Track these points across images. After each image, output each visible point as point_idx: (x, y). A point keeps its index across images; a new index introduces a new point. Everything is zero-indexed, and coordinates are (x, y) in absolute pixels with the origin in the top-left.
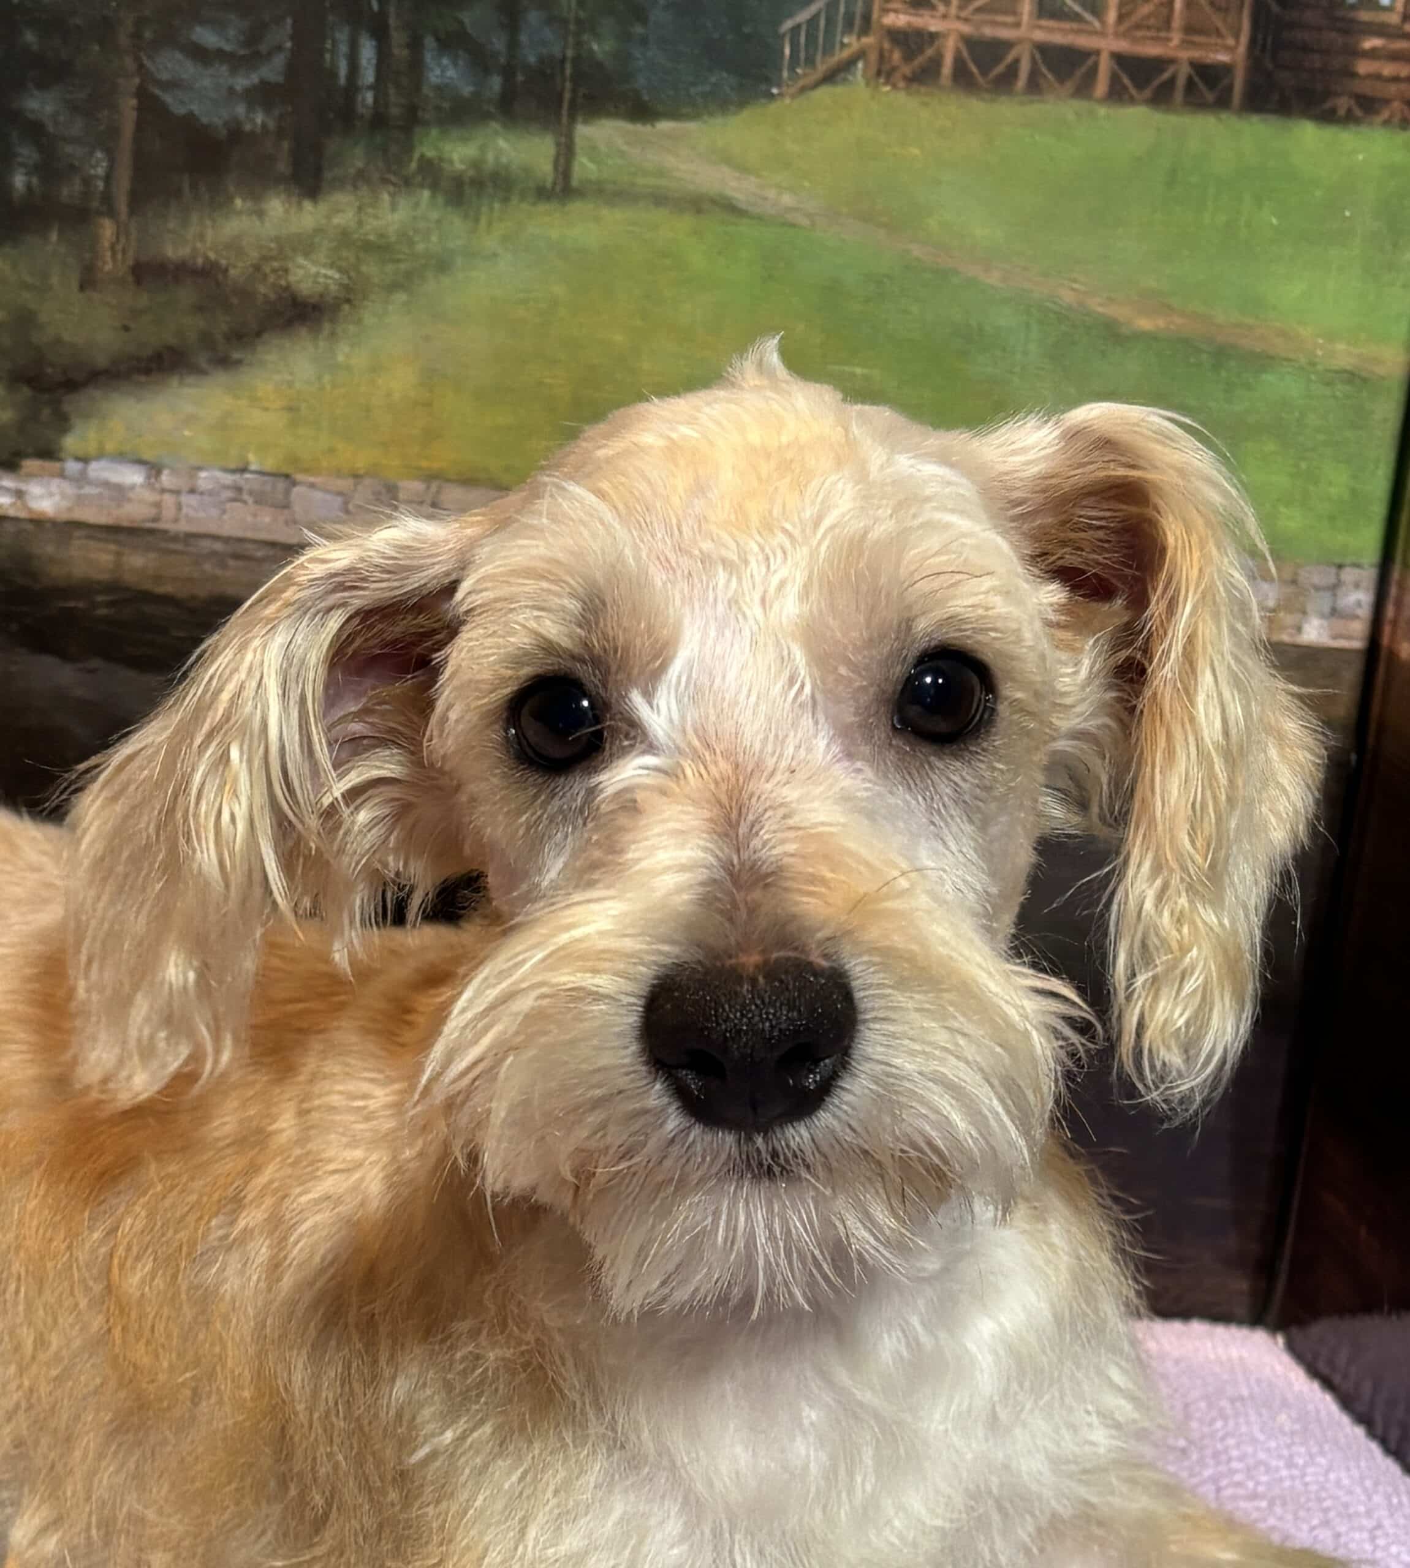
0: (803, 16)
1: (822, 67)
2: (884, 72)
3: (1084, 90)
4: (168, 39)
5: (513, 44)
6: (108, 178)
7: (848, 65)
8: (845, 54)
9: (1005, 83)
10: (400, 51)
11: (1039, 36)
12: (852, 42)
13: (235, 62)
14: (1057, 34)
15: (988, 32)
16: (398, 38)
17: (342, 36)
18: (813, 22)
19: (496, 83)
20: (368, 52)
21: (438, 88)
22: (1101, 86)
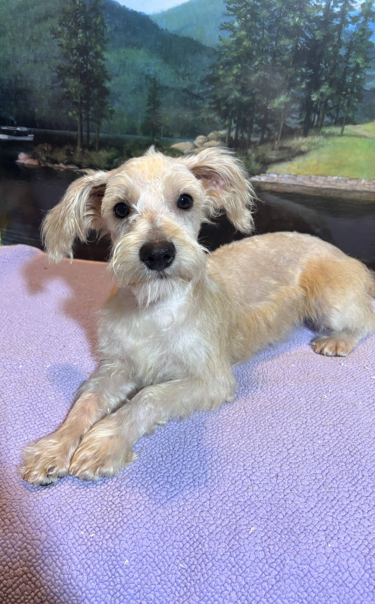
4: (289, 116)
5: (338, 115)
10: (321, 117)
13: (298, 119)
16: (321, 114)
17: (313, 115)
19: (334, 120)
20: (316, 117)
21: (326, 122)
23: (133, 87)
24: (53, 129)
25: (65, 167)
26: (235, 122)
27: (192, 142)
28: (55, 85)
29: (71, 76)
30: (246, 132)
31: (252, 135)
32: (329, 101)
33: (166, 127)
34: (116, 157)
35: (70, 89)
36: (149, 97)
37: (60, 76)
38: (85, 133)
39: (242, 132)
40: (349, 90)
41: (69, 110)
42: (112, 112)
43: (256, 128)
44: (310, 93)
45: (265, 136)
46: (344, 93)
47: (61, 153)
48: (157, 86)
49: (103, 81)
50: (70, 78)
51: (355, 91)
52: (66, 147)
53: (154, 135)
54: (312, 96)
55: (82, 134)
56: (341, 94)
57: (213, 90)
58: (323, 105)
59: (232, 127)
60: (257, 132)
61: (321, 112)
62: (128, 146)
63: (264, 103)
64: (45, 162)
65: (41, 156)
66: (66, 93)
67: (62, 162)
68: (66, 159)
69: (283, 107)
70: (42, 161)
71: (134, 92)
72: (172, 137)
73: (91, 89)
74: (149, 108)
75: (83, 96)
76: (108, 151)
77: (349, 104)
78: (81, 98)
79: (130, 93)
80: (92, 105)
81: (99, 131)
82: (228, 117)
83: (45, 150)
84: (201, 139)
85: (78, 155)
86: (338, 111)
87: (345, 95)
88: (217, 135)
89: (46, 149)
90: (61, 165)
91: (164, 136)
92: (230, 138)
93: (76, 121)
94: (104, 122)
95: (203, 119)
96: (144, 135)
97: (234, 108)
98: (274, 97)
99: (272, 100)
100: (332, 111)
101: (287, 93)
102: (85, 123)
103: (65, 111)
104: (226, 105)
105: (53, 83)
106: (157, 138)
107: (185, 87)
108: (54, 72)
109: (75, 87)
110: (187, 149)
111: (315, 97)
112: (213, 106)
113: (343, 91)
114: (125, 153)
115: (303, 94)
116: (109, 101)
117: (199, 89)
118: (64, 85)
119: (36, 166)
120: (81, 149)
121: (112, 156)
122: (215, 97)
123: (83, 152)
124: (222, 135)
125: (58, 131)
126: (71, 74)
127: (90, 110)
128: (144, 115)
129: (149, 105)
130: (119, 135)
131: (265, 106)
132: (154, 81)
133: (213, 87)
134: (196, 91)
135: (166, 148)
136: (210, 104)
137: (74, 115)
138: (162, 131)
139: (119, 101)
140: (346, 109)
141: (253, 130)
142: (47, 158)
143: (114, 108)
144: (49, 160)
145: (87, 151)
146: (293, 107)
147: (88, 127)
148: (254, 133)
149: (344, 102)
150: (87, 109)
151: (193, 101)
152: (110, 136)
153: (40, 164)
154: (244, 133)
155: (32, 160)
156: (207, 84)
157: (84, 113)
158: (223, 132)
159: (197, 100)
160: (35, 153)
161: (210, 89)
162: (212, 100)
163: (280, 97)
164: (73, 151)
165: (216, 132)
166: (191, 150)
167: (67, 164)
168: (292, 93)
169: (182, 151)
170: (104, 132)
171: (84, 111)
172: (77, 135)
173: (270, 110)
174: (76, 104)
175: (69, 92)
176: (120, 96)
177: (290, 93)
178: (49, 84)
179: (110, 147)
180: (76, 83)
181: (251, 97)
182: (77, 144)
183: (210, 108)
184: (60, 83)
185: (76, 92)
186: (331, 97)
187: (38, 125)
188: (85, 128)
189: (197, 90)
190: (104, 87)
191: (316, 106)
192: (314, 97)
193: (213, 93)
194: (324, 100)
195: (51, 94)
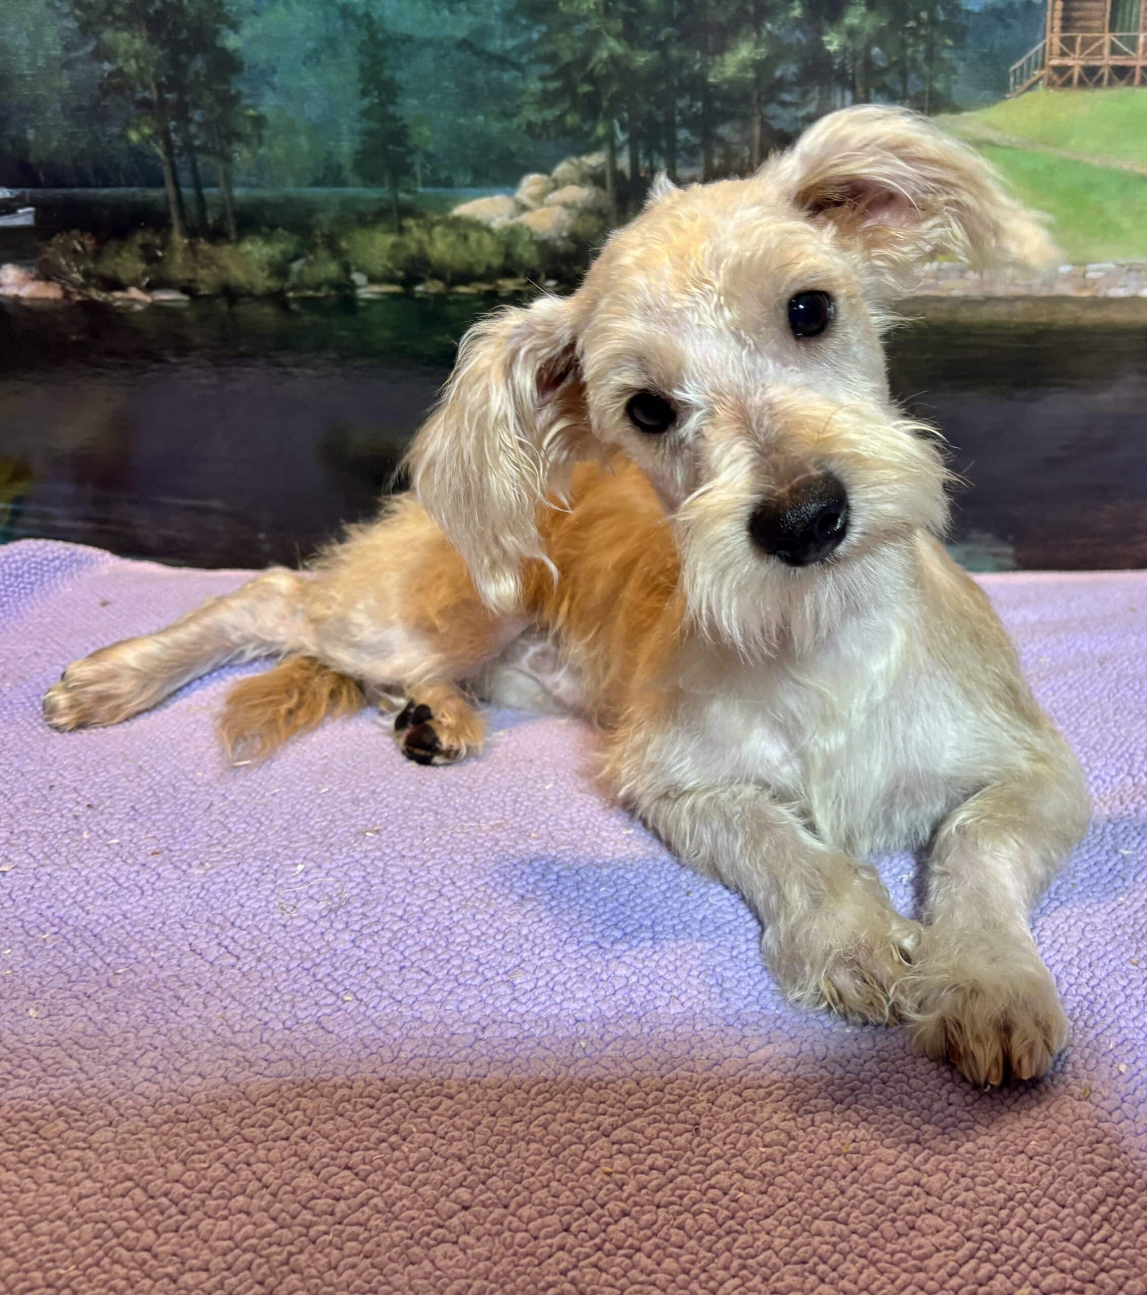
0: (1017, 65)
1: (1027, 83)
2: (1051, 84)
3: (1130, 83)
4: (772, 99)
6: (751, 157)
7: (1036, 82)
8: (1034, 79)
9: (1098, 83)
10: (862, 95)
11: (1112, 63)
12: (1037, 73)
14: (1120, 61)
15: (1092, 63)
16: (861, 90)
17: (839, 91)
18: (1022, 67)
22: (1137, 79)
23: (310, 45)
24: (88, 185)
25: (148, 299)
26: (623, 128)
27: (510, 195)
28: (73, 55)
29: (119, 25)
30: (661, 152)
31: (679, 162)
32: (876, 51)
33: (428, 156)
34: (296, 258)
35: (120, 63)
36: (362, 68)
37: (86, 28)
38: (188, 192)
39: (648, 154)
40: (924, 15)
41: (127, 125)
42: (259, 122)
43: (687, 140)
44: (820, 32)
45: (716, 162)
46: (911, 24)
47: (126, 255)
48: (380, 36)
49: (217, 32)
50: (118, 30)
51: (941, 16)
52: (139, 238)
53: (395, 184)
54: (826, 38)
55: (179, 194)
56: (904, 30)
57: (546, 38)
58: (860, 62)
59: (617, 143)
60: (692, 151)
61: (858, 84)
62: (324, 219)
63: (697, 67)
64: (84, 286)
65: (66, 269)
66: (111, 75)
67: (136, 283)
68: (144, 274)
69: (751, 75)
70: (73, 283)
71: (312, 58)
72: (448, 183)
73: (183, 57)
74: (366, 102)
75: (163, 79)
76: (268, 239)
77: (931, 56)
78: (160, 86)
79: (304, 63)
80: (196, 106)
81: (229, 183)
82: (601, 116)
83: (75, 251)
84: (535, 183)
85: (179, 258)
86: (904, 76)
87: (914, 32)
88: (579, 167)
89: (79, 248)
90: (134, 293)
91: (425, 184)
92: (618, 175)
93: (156, 157)
94: (242, 154)
95: (530, 124)
96: (365, 186)
97: (614, 88)
98: (722, 48)
99: (718, 58)
100: (888, 78)
101: (754, 35)
102: (181, 161)
103: (116, 130)
104: (590, 78)
105: (67, 48)
106: (408, 192)
107: (461, 33)
108: (66, 16)
109: (137, 56)
110: (500, 215)
111: (833, 42)
112: (553, 85)
113: (907, 20)
114: (319, 241)
115: (798, 34)
116: (244, 88)
117: (503, 38)
118: (102, 53)
119: (56, 301)
120: (186, 241)
121: (283, 253)
122: (552, 58)
123: (192, 248)
124: (594, 168)
125: (106, 191)
126: (117, 18)
127: (190, 121)
128: (358, 126)
129: (364, 93)
130: (290, 189)
131: (702, 76)
132: (367, 22)
133: (543, 28)
134: (495, 45)
135: (436, 217)
136: (543, 78)
137: (146, 139)
138: (417, 169)
139: (274, 89)
140: (925, 69)
141: (679, 146)
142: (87, 275)
143: (263, 110)
144: (94, 281)
145: (203, 245)
146: (778, 74)
147: (194, 170)
148: (683, 153)
149: (917, 51)
150: (183, 117)
151: (494, 73)
152: (266, 194)
153: (67, 295)
154: (656, 155)
155: (41, 284)
156: (524, 21)
157: (176, 130)
158: (595, 160)
159: (504, 70)
160: (46, 261)
161: (535, 36)
162: (547, 69)
163: (737, 48)
164: (162, 249)
165: (574, 160)
166: (511, 217)
167: (149, 288)
168: (769, 33)
169: (484, 222)
170: (243, 185)
171: (173, 124)
172: (166, 197)
173: (716, 86)
174: (145, 104)
175: (119, 72)
176: (274, 71)
177: (764, 34)
178: (57, 52)
179: (273, 227)
180: (138, 44)
181: (656, 53)
182: (169, 227)
183: (545, 92)
184: (89, 48)
185: (140, 69)
186: (879, 38)
187: (42, 177)
188: (185, 176)
189: (498, 43)
190: (224, 50)
191: (842, 65)
192: (830, 43)
193: (548, 48)
194: (860, 46)
195: (66, 83)
